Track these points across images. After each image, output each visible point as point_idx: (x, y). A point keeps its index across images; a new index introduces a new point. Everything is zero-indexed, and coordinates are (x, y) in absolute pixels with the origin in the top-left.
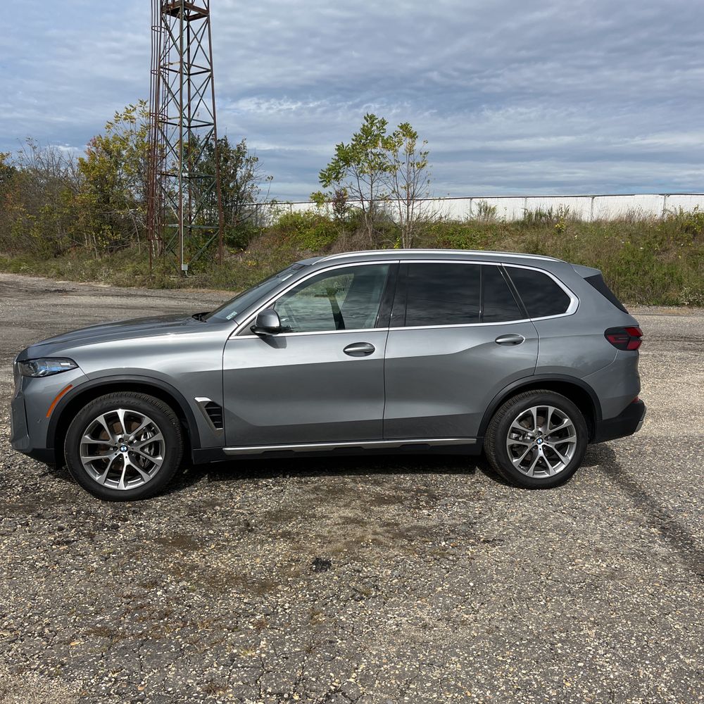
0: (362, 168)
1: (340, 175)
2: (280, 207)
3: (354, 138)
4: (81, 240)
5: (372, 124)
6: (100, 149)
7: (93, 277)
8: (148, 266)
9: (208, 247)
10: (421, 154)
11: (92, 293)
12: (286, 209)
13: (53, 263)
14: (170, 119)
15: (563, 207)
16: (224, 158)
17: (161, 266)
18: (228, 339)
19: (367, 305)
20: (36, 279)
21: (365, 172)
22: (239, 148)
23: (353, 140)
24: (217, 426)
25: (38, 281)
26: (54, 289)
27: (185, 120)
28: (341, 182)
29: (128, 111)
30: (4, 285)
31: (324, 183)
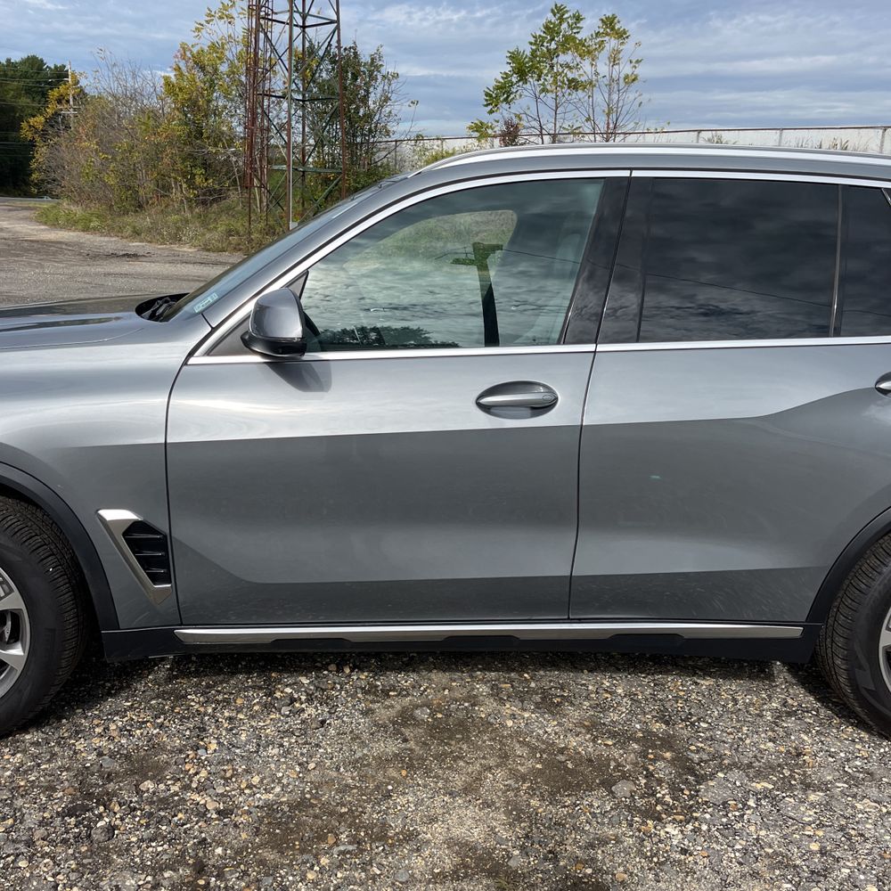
0: (543, 84)
1: (512, 96)
2: (428, 144)
3: (533, 40)
4: (167, 188)
5: (561, 19)
6: (191, 63)
7: (176, 238)
8: (247, 224)
9: (326, 198)
10: (631, 62)
11: (170, 259)
12: (435, 147)
13: (129, 219)
14: (276, 13)
15: (838, 142)
16: (352, 74)
17: (262, 224)
18: (185, 363)
19: (542, 283)
20: (106, 239)
21: (548, 91)
22: (372, 59)
23: (531, 43)
24: (155, 579)
25: (108, 242)
26: (121, 253)
27: (296, 16)
28: (512, 105)
29: (225, 8)
30: (64, 247)
31: (490, 107)
